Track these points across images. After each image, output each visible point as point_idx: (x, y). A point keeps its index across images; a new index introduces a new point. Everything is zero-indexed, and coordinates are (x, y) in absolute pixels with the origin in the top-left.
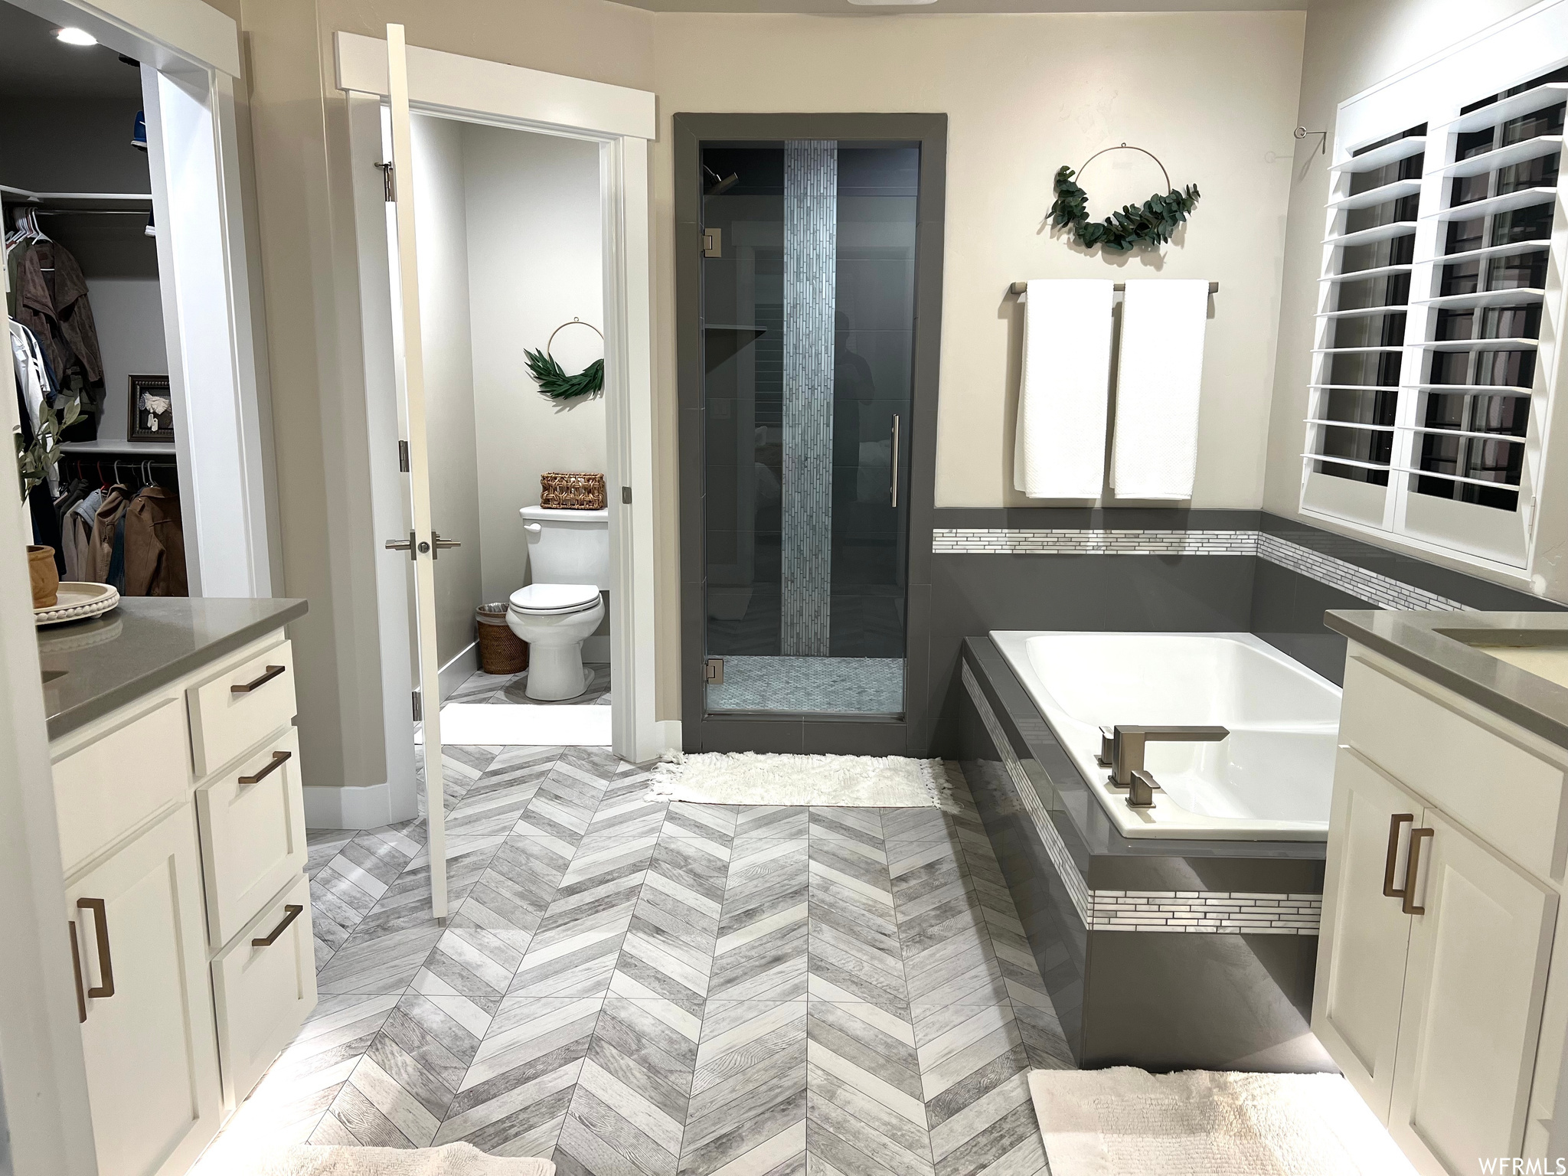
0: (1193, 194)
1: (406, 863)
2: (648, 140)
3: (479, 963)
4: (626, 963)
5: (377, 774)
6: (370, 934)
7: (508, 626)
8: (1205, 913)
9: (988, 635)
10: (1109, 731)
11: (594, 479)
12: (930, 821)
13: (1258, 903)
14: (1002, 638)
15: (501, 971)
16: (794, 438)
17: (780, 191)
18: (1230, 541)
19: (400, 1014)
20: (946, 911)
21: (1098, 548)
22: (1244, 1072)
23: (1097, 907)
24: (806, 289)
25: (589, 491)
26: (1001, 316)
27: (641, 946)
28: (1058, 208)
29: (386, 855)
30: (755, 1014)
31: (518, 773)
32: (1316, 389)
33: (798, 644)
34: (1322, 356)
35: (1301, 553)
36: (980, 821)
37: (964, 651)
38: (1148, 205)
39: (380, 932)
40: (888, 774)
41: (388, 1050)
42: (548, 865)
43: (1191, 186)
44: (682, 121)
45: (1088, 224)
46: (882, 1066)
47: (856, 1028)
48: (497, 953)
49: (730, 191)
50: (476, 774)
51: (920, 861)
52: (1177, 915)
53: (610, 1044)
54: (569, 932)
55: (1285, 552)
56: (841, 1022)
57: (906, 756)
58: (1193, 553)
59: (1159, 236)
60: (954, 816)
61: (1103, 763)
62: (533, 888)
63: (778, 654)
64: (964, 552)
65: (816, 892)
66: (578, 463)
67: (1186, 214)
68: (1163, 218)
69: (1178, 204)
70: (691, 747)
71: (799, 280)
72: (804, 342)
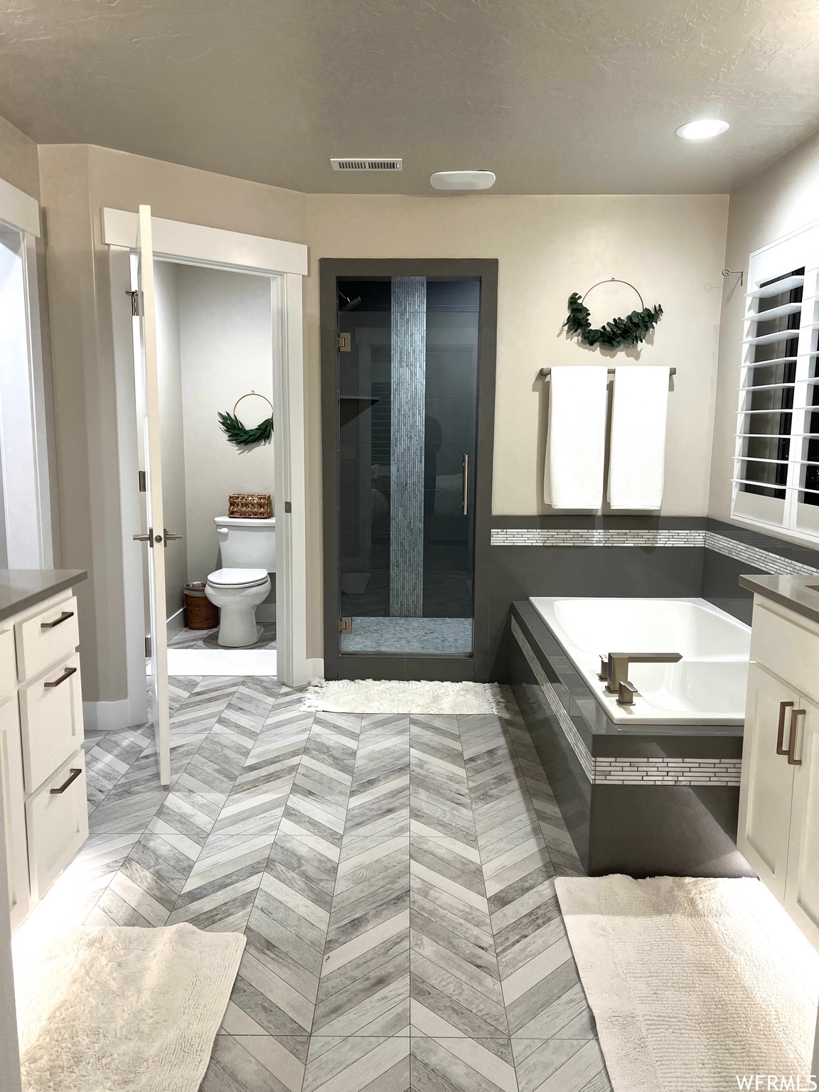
0: (659, 311)
1: (141, 752)
2: (303, 276)
3: (192, 814)
4: (290, 813)
5: (121, 693)
6: (119, 796)
7: (206, 597)
8: (668, 772)
9: (528, 600)
10: (606, 658)
11: (264, 498)
12: (490, 723)
13: (701, 765)
14: (538, 602)
15: (207, 819)
16: (398, 470)
17: (388, 308)
18: (687, 537)
19: (141, 845)
20: (501, 779)
21: (600, 542)
22: (694, 877)
23: (598, 768)
24: (406, 372)
25: (261, 506)
26: (534, 390)
27: (298, 802)
28: (571, 320)
29: (127, 746)
30: (376, 845)
31: (214, 694)
32: (740, 437)
33: (401, 610)
34: (743, 416)
35: (732, 544)
36: (524, 723)
37: (513, 611)
38: (629, 318)
39: (126, 795)
40: (462, 693)
41: (134, 867)
42: (236, 752)
43: (657, 306)
44: (325, 264)
45: (591, 330)
46: (459, 876)
47: (442, 853)
48: (202, 807)
49: (356, 309)
50: (185, 694)
51: (484, 748)
52: (649, 773)
53: (280, 863)
54: (251, 794)
55: (722, 544)
56: (432, 849)
57: (475, 681)
58: (663, 545)
59: (637, 338)
60: (506, 720)
61: (602, 678)
62: (227, 767)
63: (388, 616)
64: (512, 544)
65: (415, 768)
66: (253, 487)
67: (654, 324)
68: (639, 326)
69: (649, 317)
70: (329, 676)
71: (401, 366)
72: (405, 407)
